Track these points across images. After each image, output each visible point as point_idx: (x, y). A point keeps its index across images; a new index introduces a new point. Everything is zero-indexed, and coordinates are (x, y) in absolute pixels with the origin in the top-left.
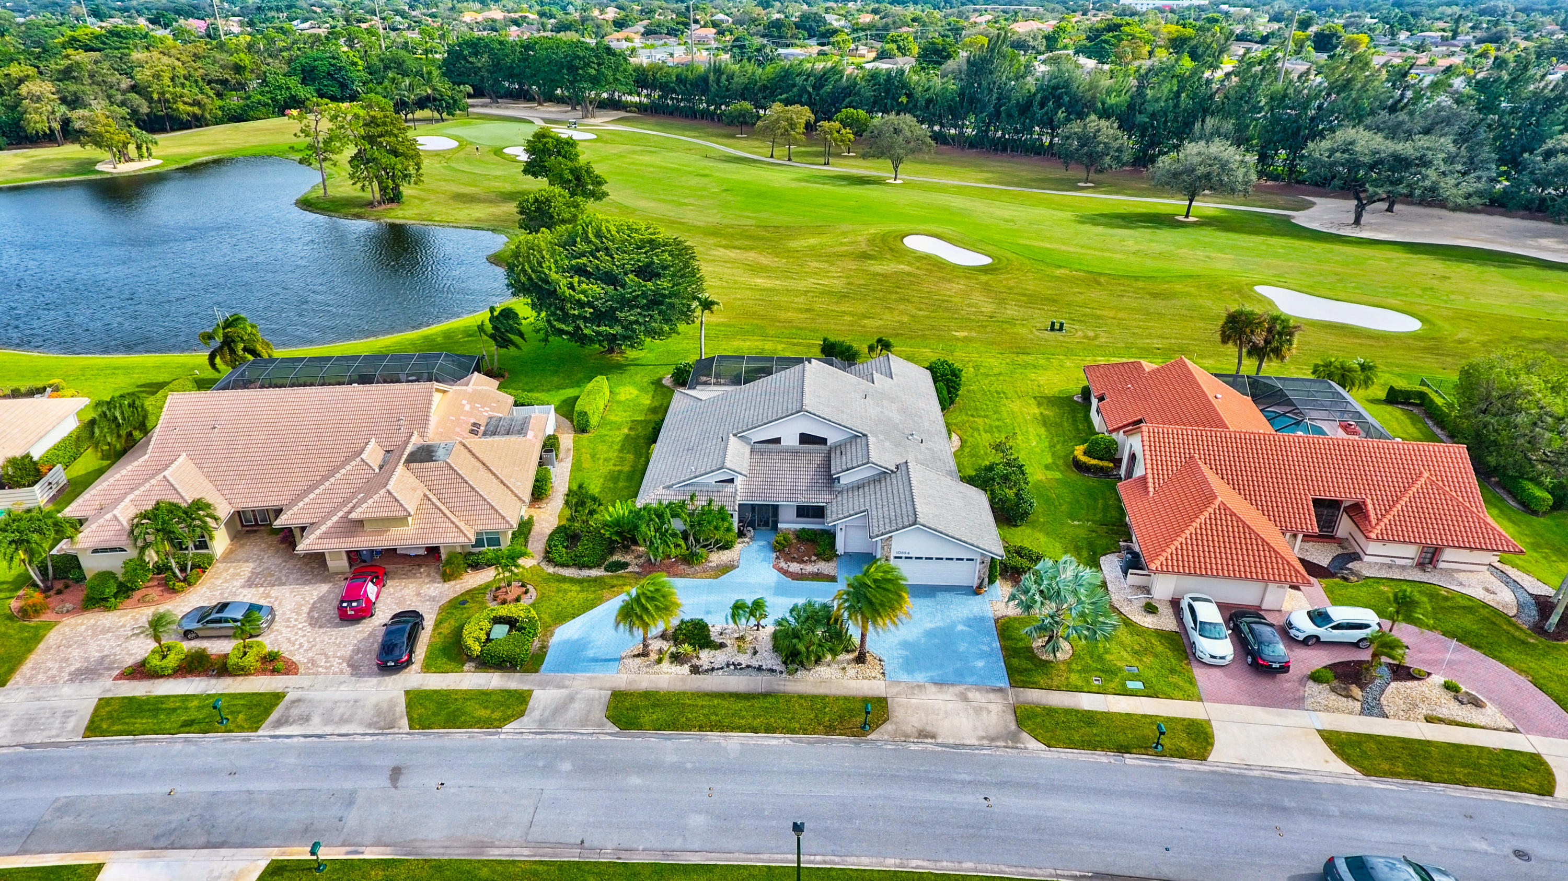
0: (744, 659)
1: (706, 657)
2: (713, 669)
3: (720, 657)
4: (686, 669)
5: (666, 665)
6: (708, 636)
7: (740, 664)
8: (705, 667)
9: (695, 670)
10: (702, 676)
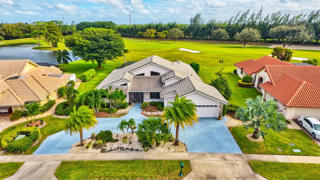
0: (125, 146)
1: (109, 146)
2: (111, 150)
3: (115, 145)
4: (99, 150)
5: (90, 149)
6: (111, 137)
7: (123, 148)
8: (108, 149)
9: (103, 151)
10: (106, 153)
